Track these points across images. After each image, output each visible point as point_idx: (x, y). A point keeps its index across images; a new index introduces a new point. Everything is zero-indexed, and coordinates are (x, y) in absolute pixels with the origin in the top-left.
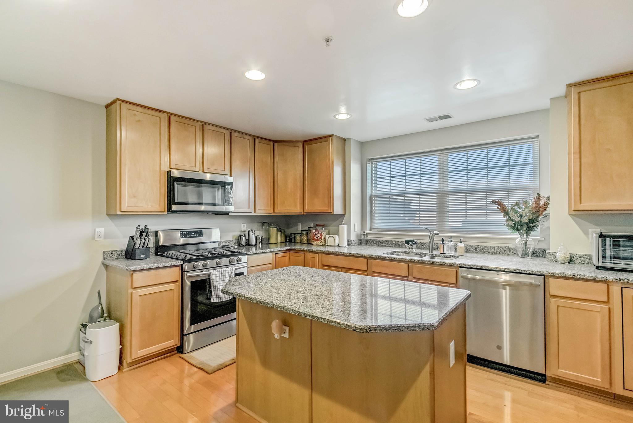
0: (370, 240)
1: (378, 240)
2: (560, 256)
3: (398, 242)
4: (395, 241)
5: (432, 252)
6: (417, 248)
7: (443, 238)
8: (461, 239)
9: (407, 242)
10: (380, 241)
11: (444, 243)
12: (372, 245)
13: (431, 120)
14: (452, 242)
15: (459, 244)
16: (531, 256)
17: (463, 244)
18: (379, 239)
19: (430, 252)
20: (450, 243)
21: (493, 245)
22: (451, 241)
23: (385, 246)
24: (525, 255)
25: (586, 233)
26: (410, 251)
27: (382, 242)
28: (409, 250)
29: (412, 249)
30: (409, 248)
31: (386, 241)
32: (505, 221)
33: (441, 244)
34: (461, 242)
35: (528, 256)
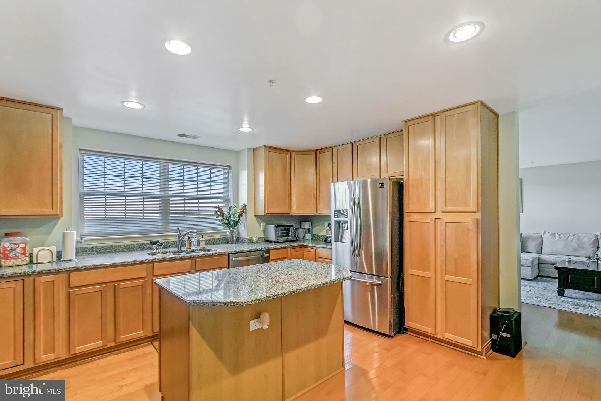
0: (87, 248)
1: (99, 247)
2: (255, 239)
3: (128, 245)
4: (124, 245)
5: (181, 249)
6: (164, 248)
7: (189, 236)
8: (202, 235)
9: (152, 243)
10: (102, 247)
11: (190, 240)
12: (89, 254)
13: (180, 135)
14: (196, 239)
15: (201, 239)
16: (236, 242)
17: (204, 239)
18: (101, 245)
19: (180, 249)
20: (194, 240)
21: (210, 238)
22: (195, 237)
23: (110, 252)
24: (233, 242)
25: (260, 226)
26: (158, 251)
27: (106, 248)
28: (156, 251)
29: (160, 249)
30: (157, 249)
31: (112, 246)
32: (218, 220)
33: (188, 241)
34: (203, 238)
35: (234, 242)
